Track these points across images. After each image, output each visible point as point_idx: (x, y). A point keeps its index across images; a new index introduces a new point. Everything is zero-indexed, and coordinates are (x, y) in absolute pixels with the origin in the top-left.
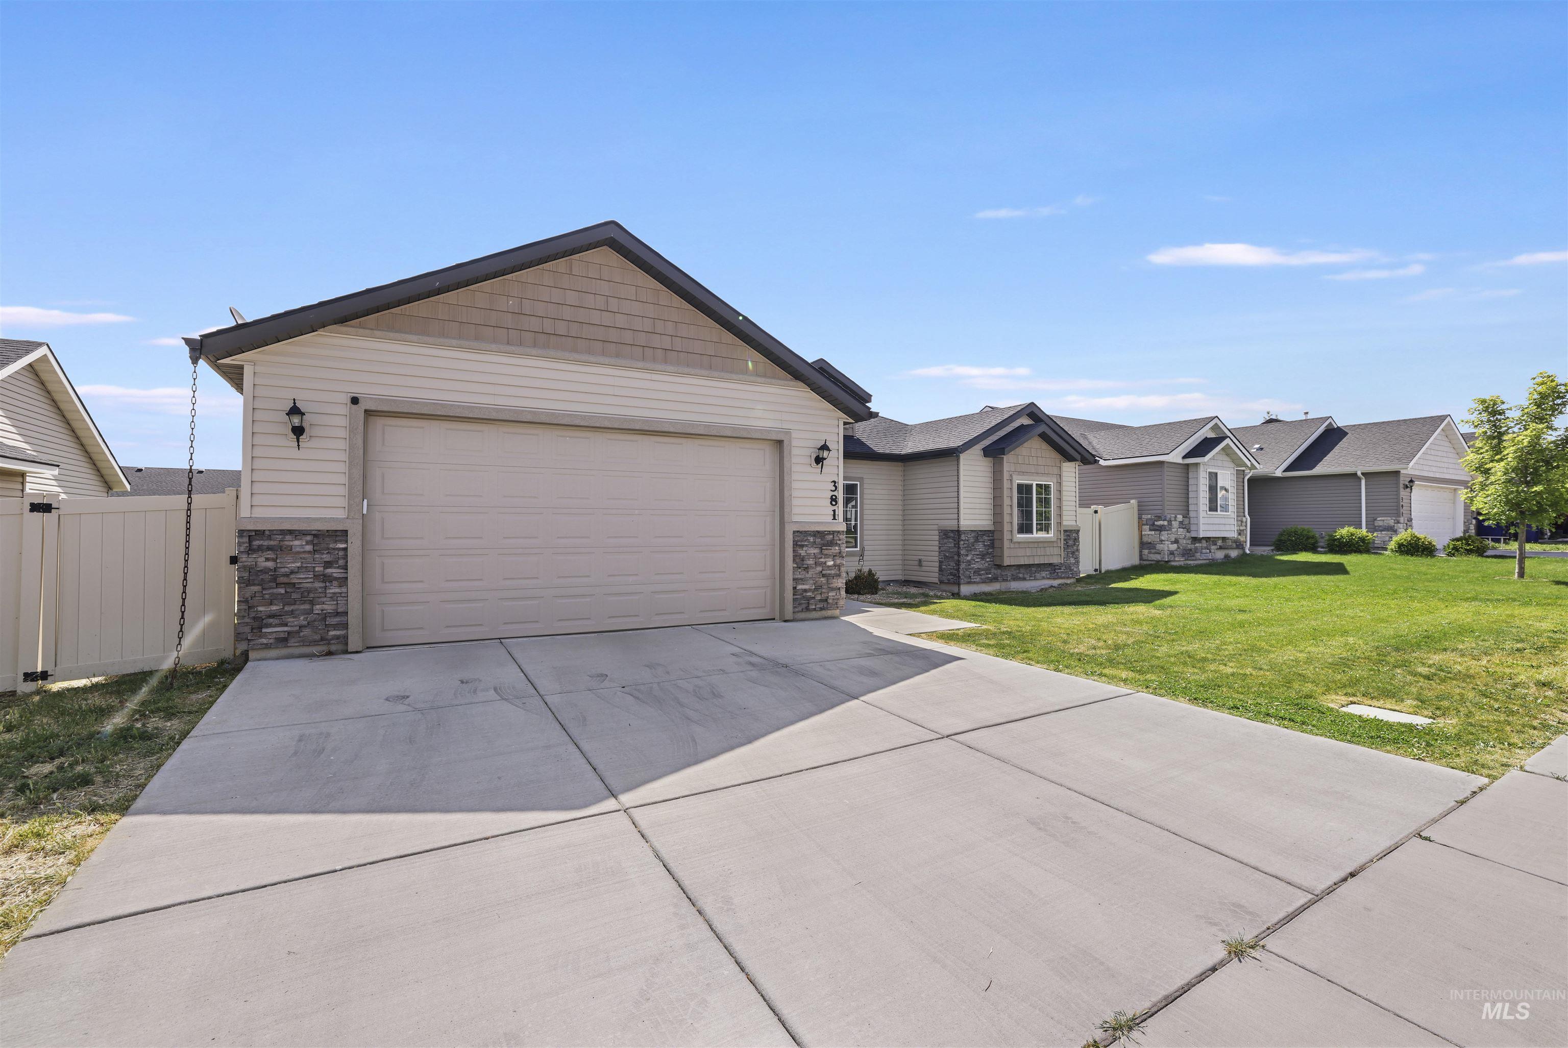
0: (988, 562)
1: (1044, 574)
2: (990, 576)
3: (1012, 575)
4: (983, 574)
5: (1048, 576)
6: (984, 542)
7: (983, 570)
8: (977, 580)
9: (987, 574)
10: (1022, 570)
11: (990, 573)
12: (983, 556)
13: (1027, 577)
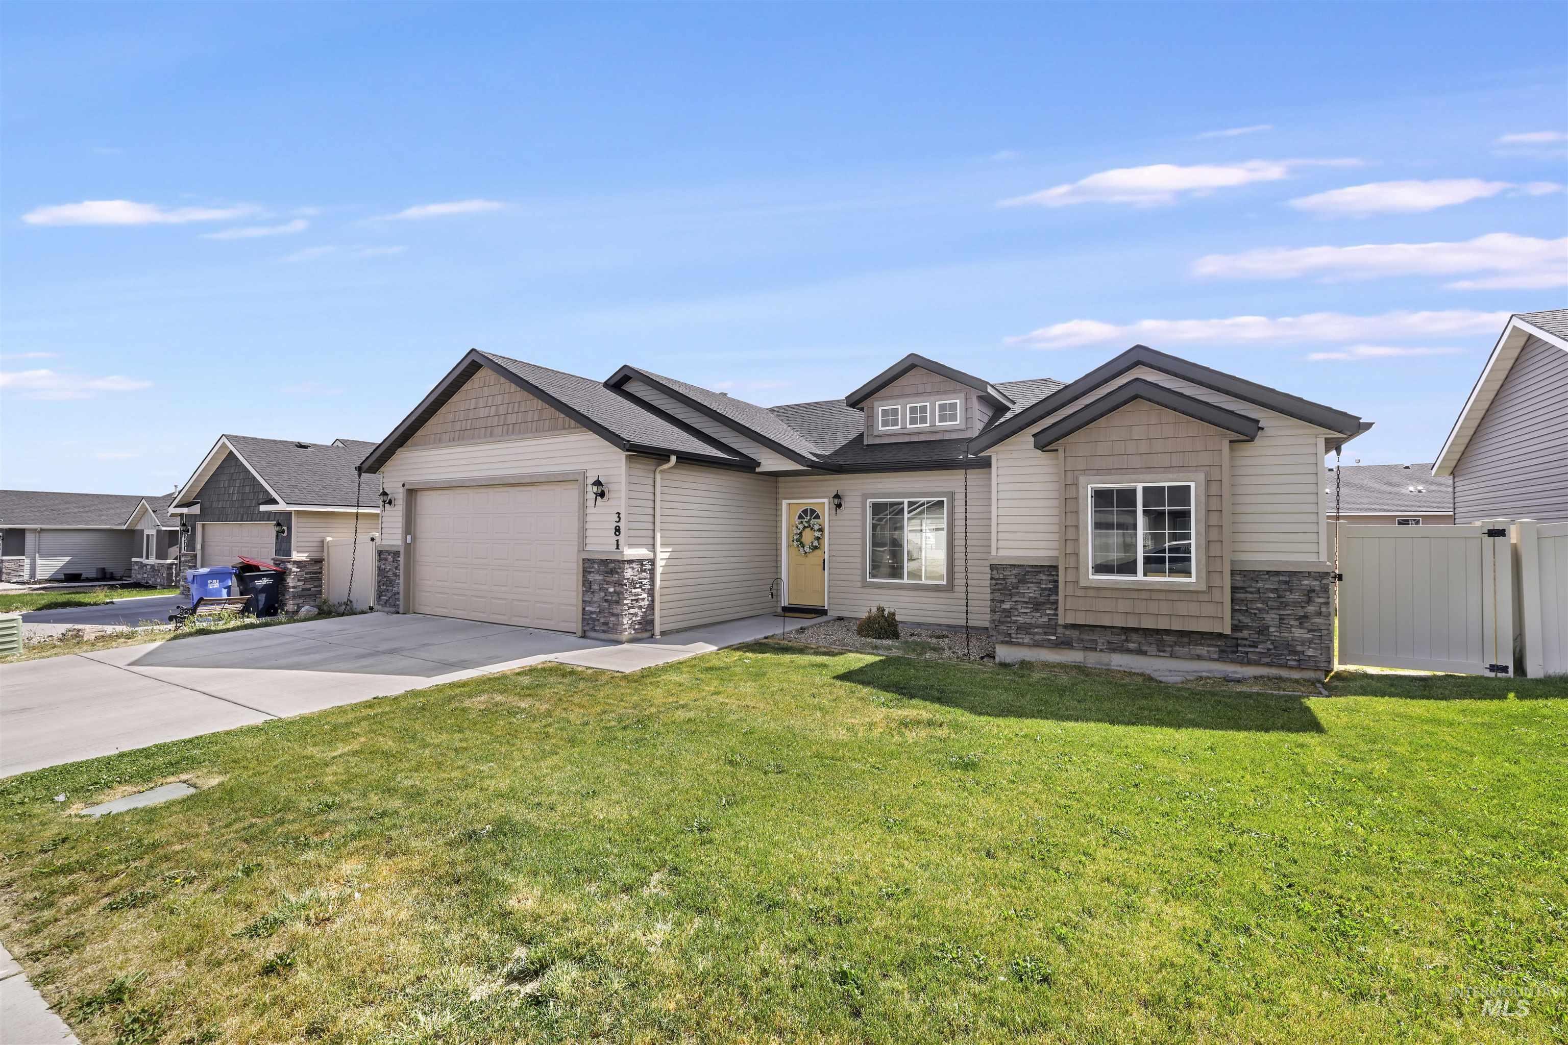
0: (1049, 615)
1: (1203, 650)
2: (1053, 638)
3: (1109, 642)
4: (1036, 633)
5: (1216, 656)
6: (1040, 583)
7: (1037, 628)
8: (1026, 641)
9: (1046, 634)
10: (1134, 637)
11: (1054, 634)
12: (1037, 606)
13: (1152, 650)
